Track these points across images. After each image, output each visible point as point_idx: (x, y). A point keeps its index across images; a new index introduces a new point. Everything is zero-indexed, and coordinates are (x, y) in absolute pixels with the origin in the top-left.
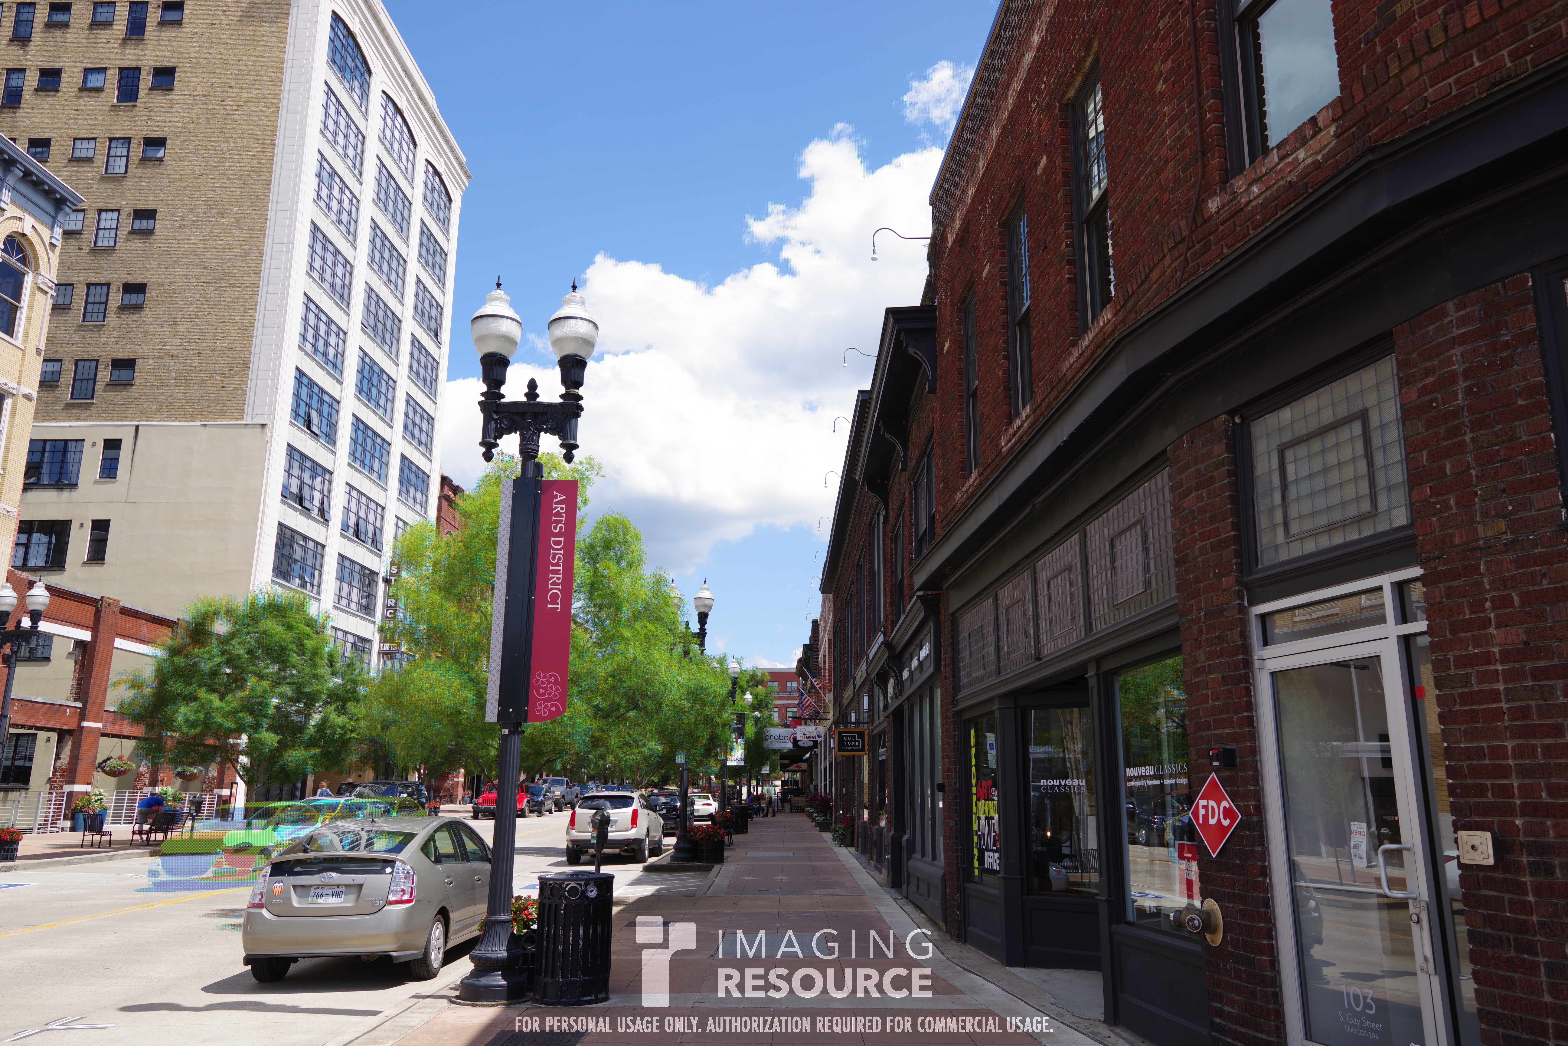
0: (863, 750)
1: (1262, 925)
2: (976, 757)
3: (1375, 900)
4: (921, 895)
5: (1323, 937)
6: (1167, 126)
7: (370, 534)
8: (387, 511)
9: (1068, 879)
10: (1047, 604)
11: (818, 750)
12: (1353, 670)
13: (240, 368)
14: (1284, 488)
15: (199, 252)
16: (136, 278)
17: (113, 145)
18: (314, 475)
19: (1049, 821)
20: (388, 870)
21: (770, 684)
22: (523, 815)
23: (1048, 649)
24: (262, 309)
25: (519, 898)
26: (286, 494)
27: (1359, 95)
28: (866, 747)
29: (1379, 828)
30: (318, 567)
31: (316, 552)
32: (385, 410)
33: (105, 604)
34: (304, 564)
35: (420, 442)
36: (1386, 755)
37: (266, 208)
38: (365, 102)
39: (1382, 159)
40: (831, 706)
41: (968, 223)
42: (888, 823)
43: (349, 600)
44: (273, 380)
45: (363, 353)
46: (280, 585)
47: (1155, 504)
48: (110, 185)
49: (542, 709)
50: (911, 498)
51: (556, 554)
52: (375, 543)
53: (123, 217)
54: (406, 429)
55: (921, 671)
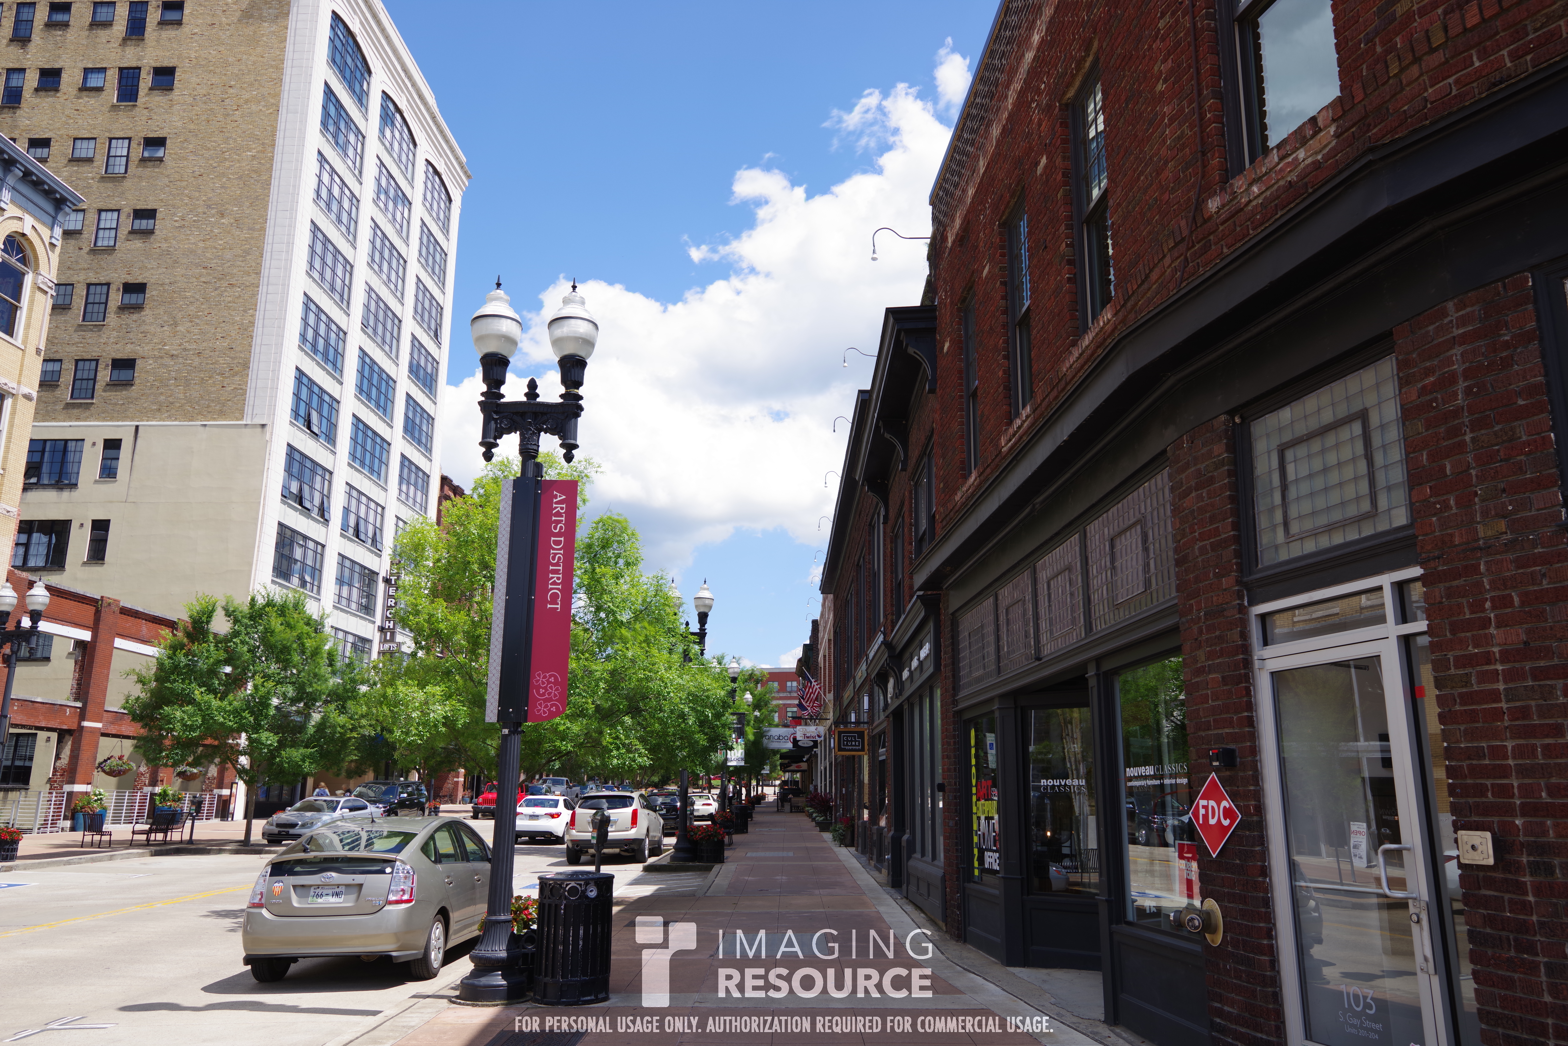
0: (863, 750)
1: (1262, 925)
2: (976, 756)
3: (1375, 900)
4: (921, 895)
5: (1323, 936)
6: (1167, 126)
7: (370, 534)
8: (387, 511)
9: (1068, 878)
10: (1047, 604)
11: (818, 750)
12: (1353, 670)
13: (240, 368)
14: (1284, 488)
15: (199, 252)
16: (136, 278)
17: (114, 144)
18: (314, 474)
19: (1049, 821)
20: (388, 870)
21: (770, 683)
23: (1048, 649)
24: (262, 309)
25: (519, 898)
26: (286, 494)
27: (1359, 95)
28: (866, 747)
29: (1378, 828)
30: (318, 566)
31: (315, 552)
32: (385, 410)
33: (105, 604)
34: (304, 563)
35: (419, 442)
36: (1386, 755)
37: (266, 208)
38: (364, 102)
39: (1382, 159)
40: (831, 706)
41: (968, 223)
42: (888, 823)
43: (349, 600)
44: (273, 380)
45: (363, 353)
46: (280, 585)
47: (1155, 504)
48: (110, 185)
49: (542, 709)
50: (911, 498)
51: (556, 554)
52: (375, 543)
53: (123, 217)
54: (406, 429)
55: (921, 671)
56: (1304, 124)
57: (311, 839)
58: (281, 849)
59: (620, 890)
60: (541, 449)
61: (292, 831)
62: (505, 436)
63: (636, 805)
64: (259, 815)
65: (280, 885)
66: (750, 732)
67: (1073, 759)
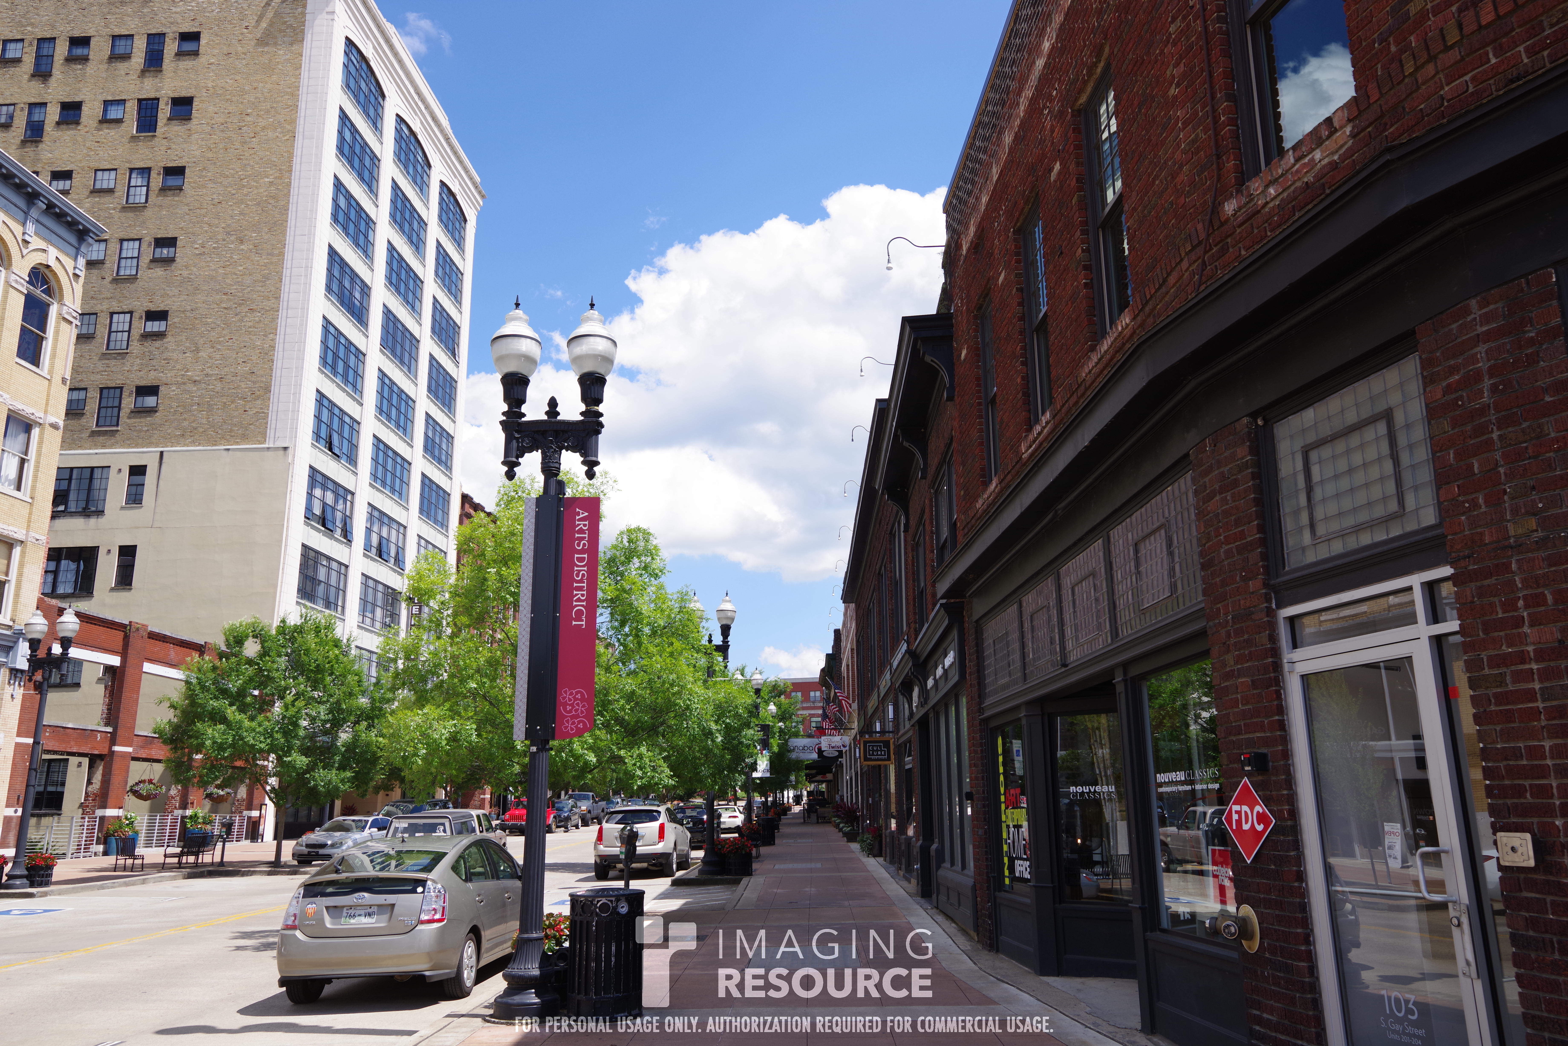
0: (889, 759)
1: (1299, 930)
2: (1004, 764)
3: (1413, 902)
4: (951, 904)
5: (1361, 940)
6: (1180, 130)
7: (393, 553)
8: (409, 530)
9: (1098, 886)
10: (1072, 610)
11: (843, 760)
12: (1383, 671)
13: (261, 392)
14: (1309, 490)
15: (220, 278)
16: (158, 306)
17: (134, 175)
18: (337, 496)
19: (1079, 829)
20: (420, 889)
21: (793, 694)
22: (550, 831)
23: (1075, 656)
24: (282, 333)
25: (551, 915)
26: (309, 516)
27: (1374, 95)
28: (892, 757)
29: (1414, 828)
30: (341, 587)
31: (339, 573)
32: (405, 430)
33: (133, 629)
34: (328, 584)
35: (440, 461)
36: (1420, 754)
37: (284, 233)
38: (379, 126)
39: (1400, 158)
40: (855, 715)
41: (983, 230)
42: (916, 832)
43: (373, 620)
44: (294, 403)
45: (382, 375)
46: (305, 606)
47: (1179, 508)
48: (131, 215)
49: (569, 726)
50: (931, 506)
51: (579, 571)
52: (399, 561)
53: (144, 246)
54: (426, 448)
55: (946, 679)
56: (1320, 125)
57: (342, 860)
58: (313, 870)
59: (649, 905)
60: (563, 467)
61: (322, 851)
62: (526, 455)
63: (663, 818)
64: (288, 837)
65: (315, 906)
66: (775, 743)
67: (1102, 765)
